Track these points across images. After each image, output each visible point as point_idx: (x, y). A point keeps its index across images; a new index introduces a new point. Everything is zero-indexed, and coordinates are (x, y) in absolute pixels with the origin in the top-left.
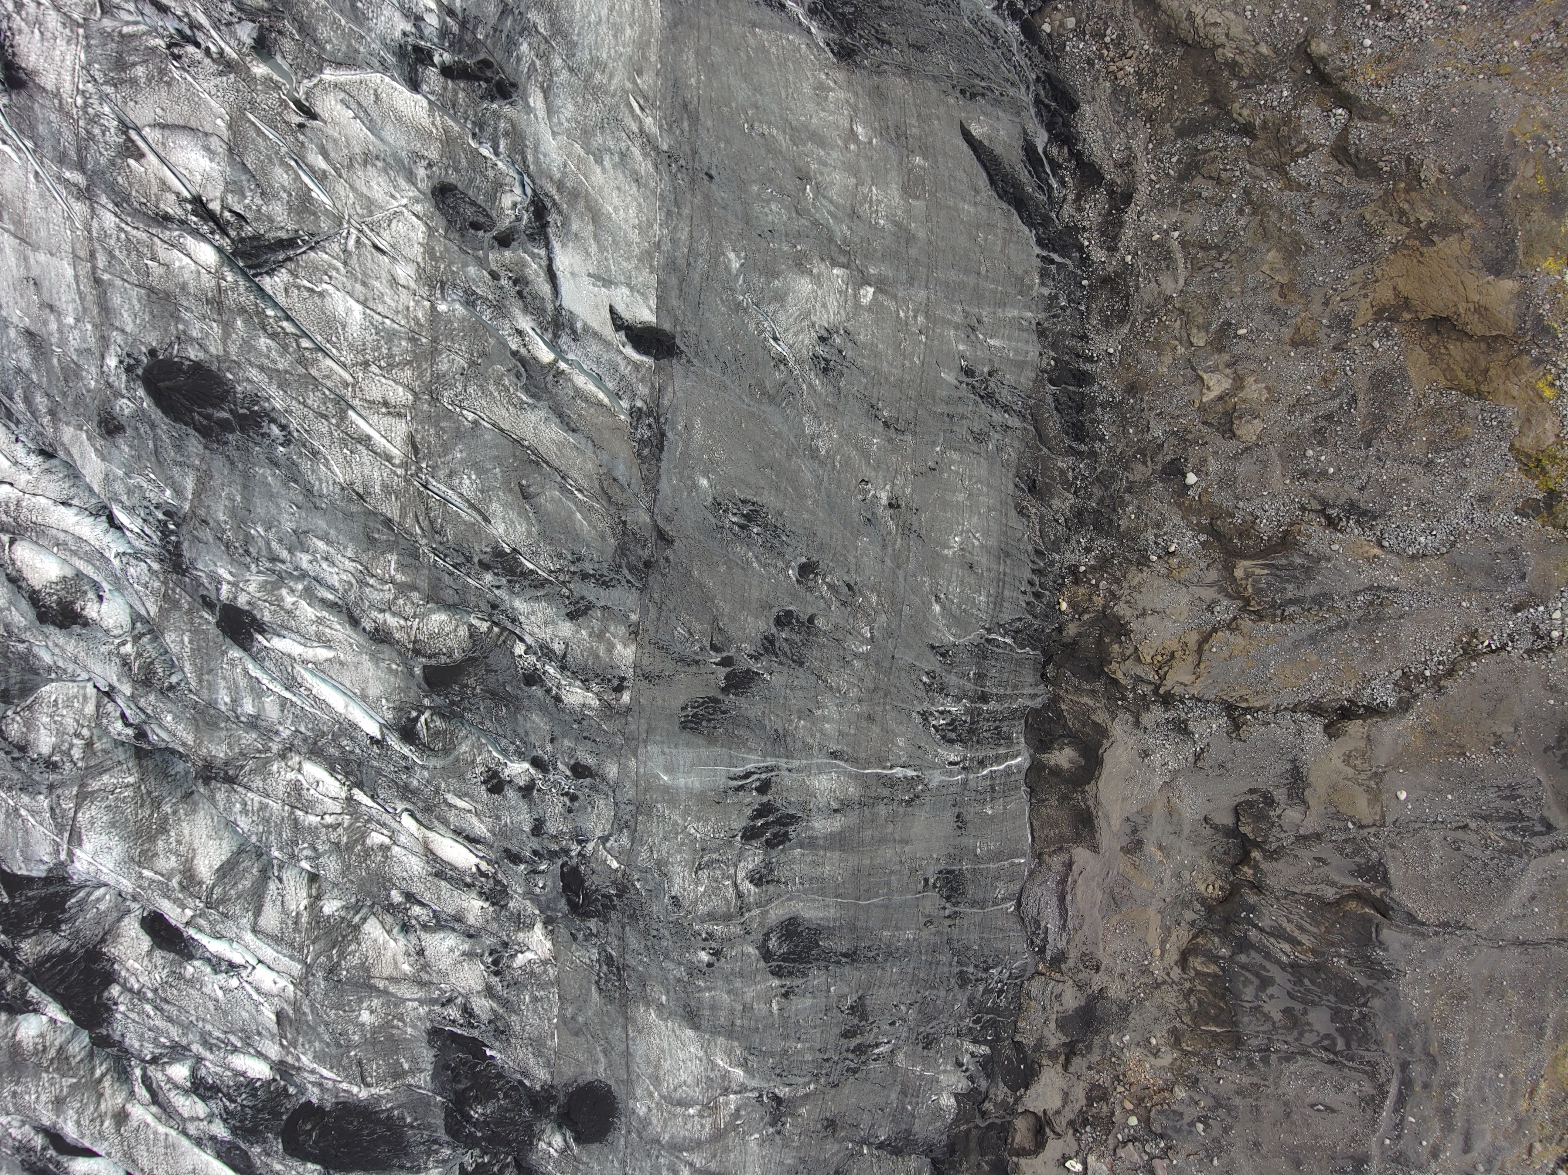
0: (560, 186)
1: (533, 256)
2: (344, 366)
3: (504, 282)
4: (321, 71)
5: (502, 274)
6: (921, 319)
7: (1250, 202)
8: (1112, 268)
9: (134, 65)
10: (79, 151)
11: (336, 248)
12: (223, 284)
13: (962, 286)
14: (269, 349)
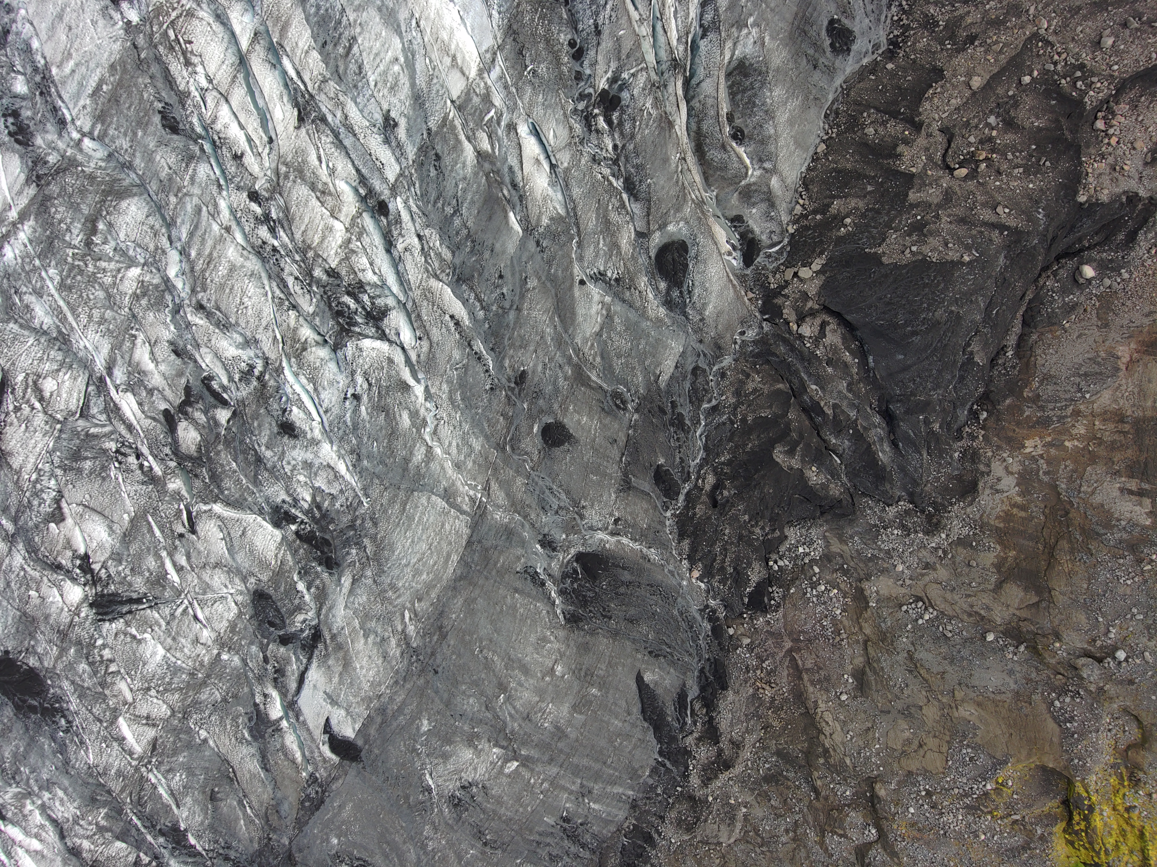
0: (334, 637)
1: (298, 659)
2: (131, 690)
3: (269, 667)
4: (215, 502)
5: (271, 662)
6: (545, 785)
7: (795, 832)
8: (699, 794)
9: (86, 458)
10: (17, 511)
11: (167, 611)
12: (76, 619)
13: (588, 768)
14: (84, 671)
